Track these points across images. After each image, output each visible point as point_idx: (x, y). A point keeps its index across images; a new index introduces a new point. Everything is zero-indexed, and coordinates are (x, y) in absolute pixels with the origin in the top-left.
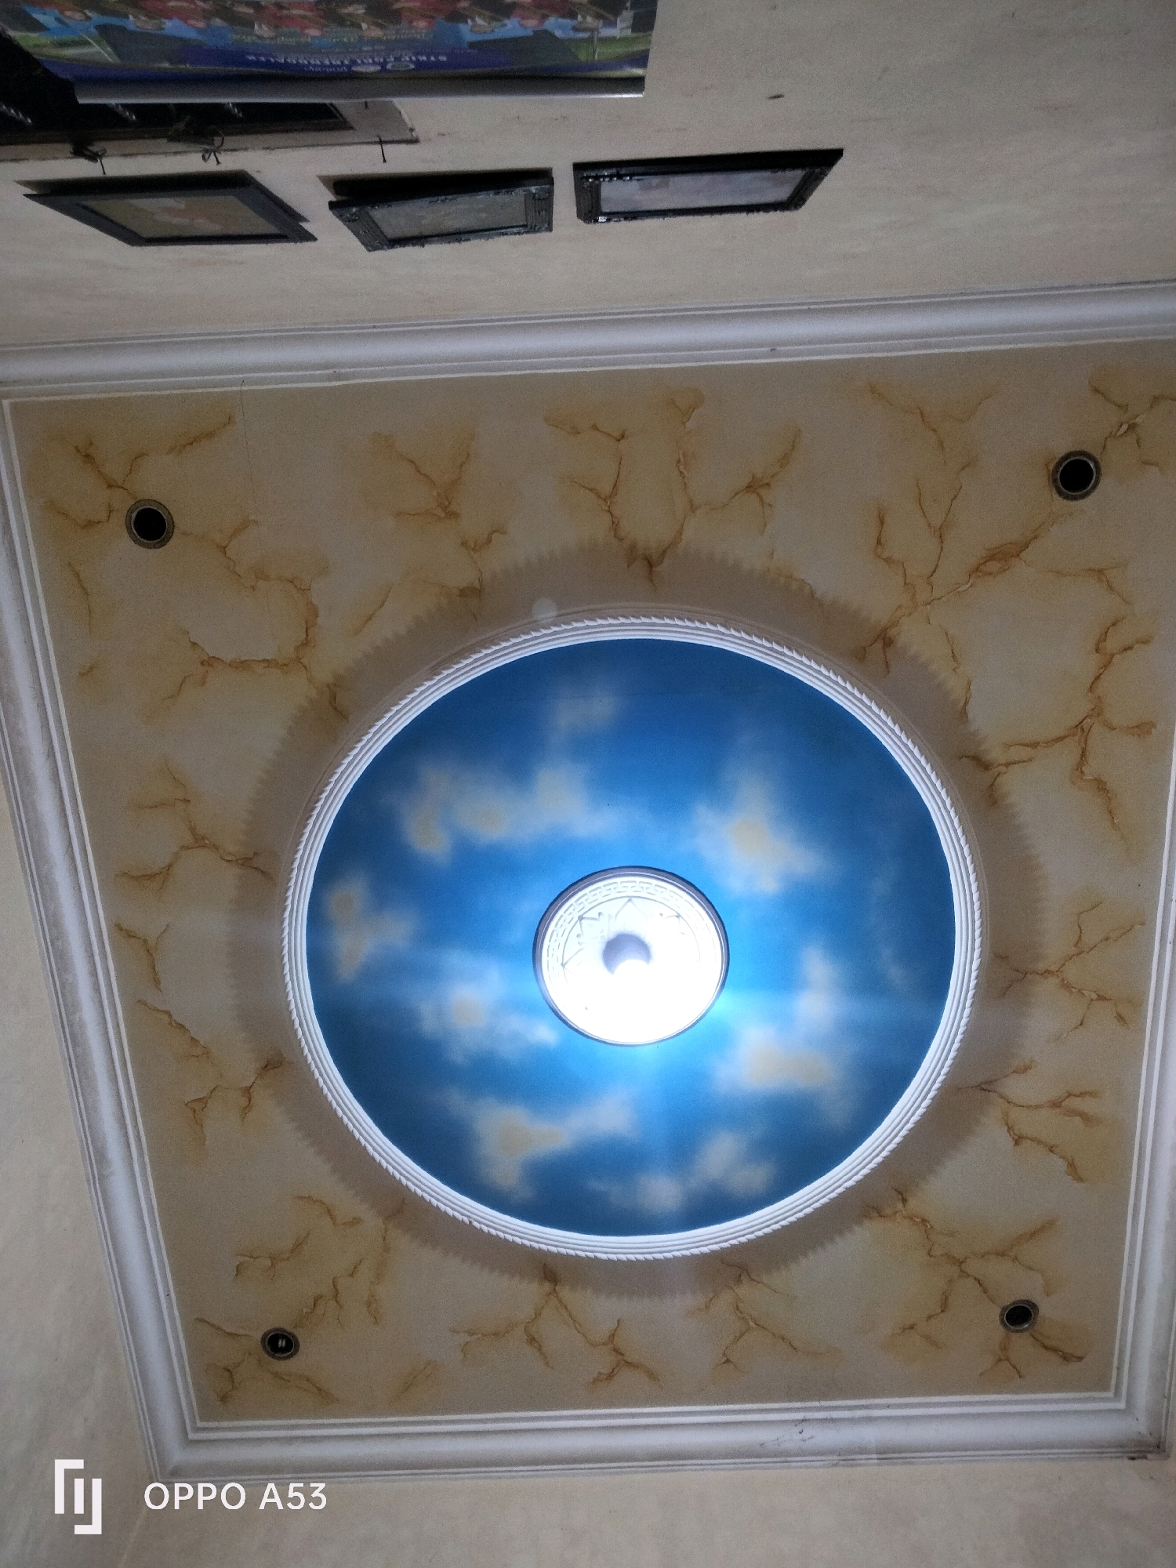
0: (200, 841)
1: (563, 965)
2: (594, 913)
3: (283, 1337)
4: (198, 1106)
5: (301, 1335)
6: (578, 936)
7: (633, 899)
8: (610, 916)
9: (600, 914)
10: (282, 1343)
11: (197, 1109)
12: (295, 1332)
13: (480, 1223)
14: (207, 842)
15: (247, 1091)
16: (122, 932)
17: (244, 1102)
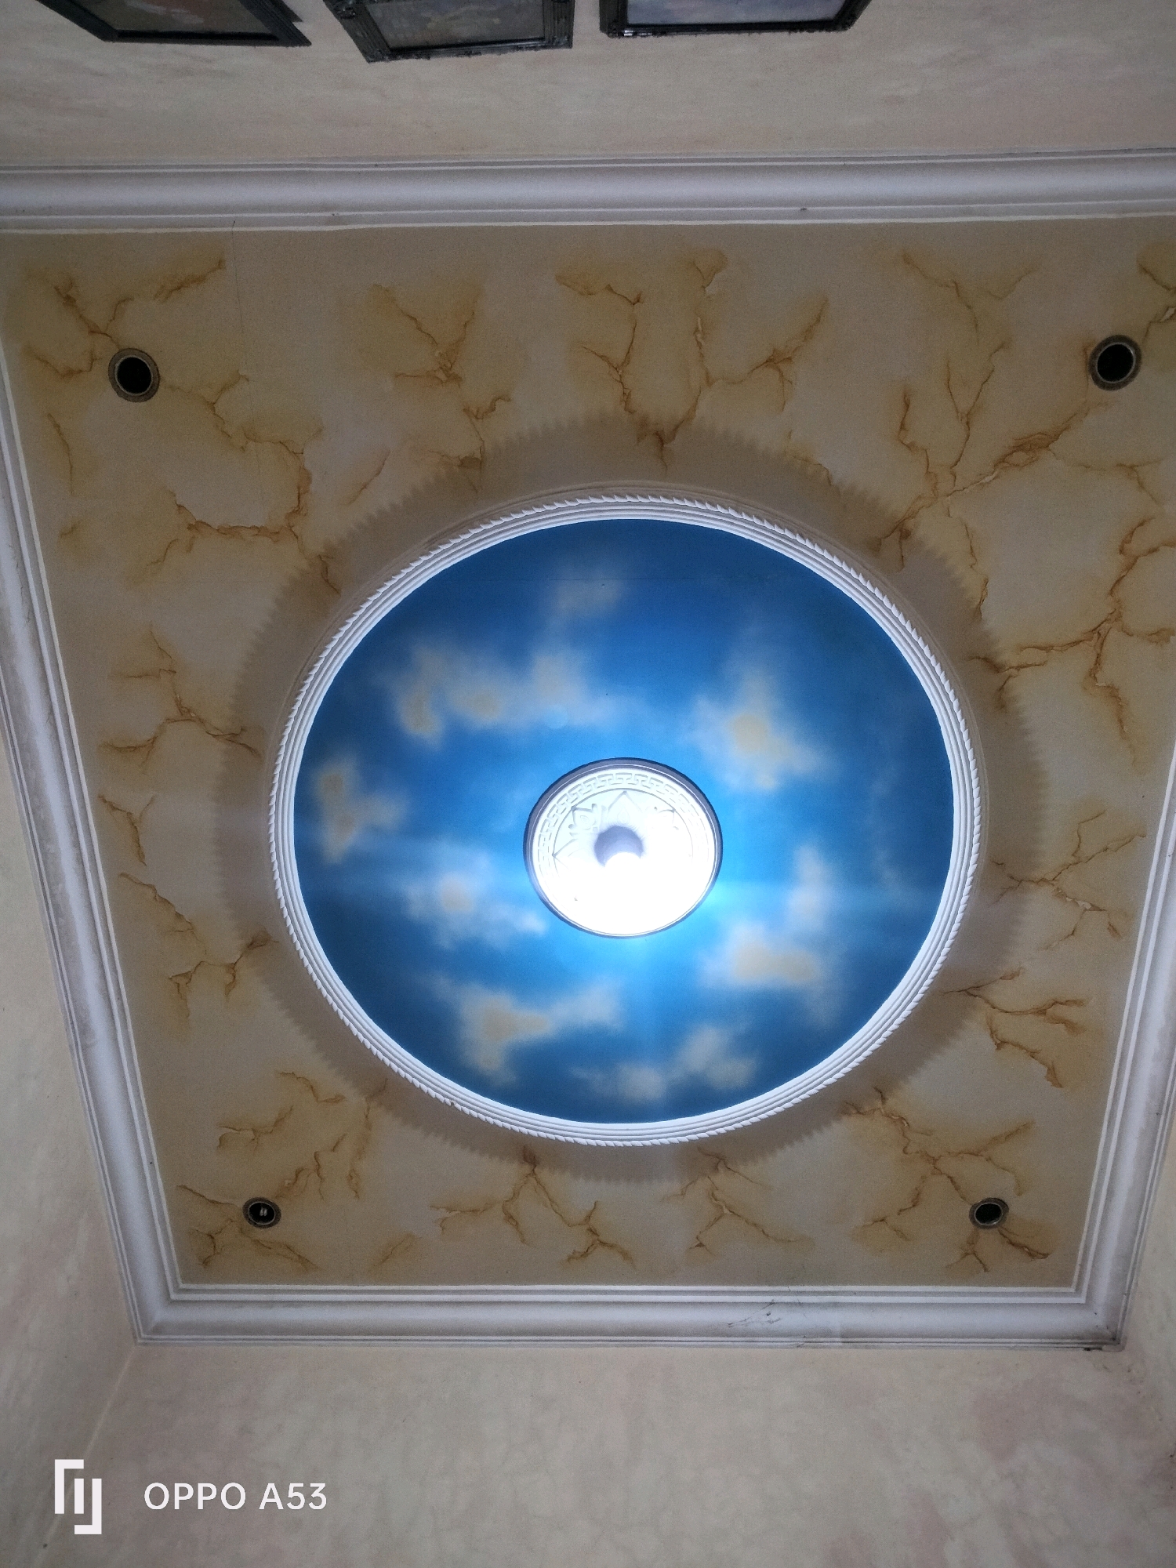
0: (185, 714)
1: (554, 855)
2: (587, 805)
3: (265, 1206)
4: (182, 981)
5: (283, 1206)
6: (570, 826)
7: (628, 792)
8: (604, 808)
9: (593, 805)
10: (264, 1212)
11: (182, 983)
12: (276, 1202)
13: (462, 1105)
14: (193, 715)
15: (232, 968)
16: (105, 804)
17: (228, 978)
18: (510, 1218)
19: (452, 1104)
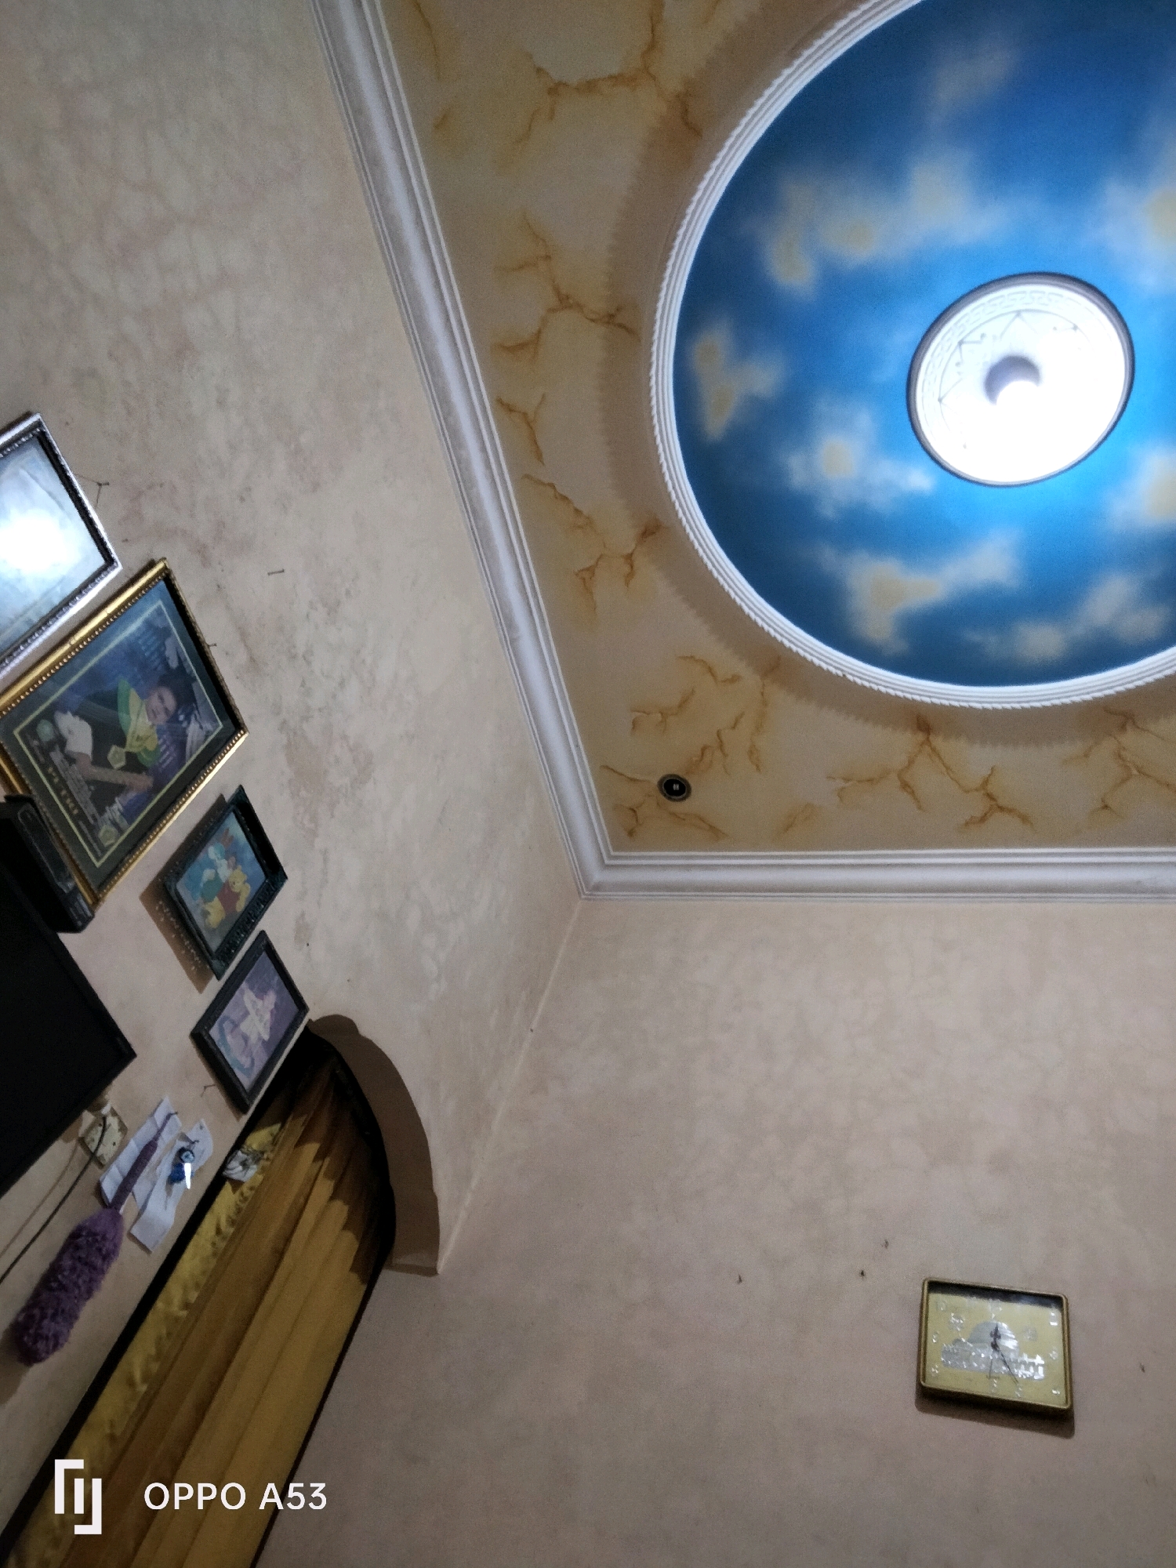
0: (565, 301)
1: (940, 400)
2: (976, 336)
3: (677, 782)
4: (586, 575)
5: (692, 781)
6: (958, 364)
7: (1024, 315)
8: (994, 337)
9: (983, 336)
10: (676, 787)
11: (586, 577)
12: (687, 778)
13: (853, 675)
14: (571, 301)
15: (629, 558)
16: (504, 407)
17: (627, 569)
18: (905, 786)
19: (844, 675)
